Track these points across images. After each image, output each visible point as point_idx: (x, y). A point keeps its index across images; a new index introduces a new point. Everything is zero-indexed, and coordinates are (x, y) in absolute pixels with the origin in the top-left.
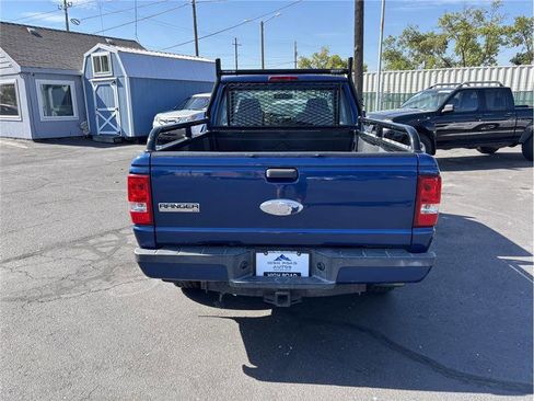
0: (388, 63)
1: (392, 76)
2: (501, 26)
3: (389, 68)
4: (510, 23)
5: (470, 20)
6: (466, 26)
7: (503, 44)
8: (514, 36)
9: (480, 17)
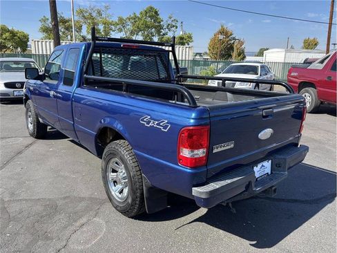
0: (45, 34)
1: (48, 43)
2: (110, 21)
3: (46, 38)
4: (116, 19)
5: (94, 15)
6: (92, 18)
7: (113, 31)
8: (118, 27)
9: (99, 13)
